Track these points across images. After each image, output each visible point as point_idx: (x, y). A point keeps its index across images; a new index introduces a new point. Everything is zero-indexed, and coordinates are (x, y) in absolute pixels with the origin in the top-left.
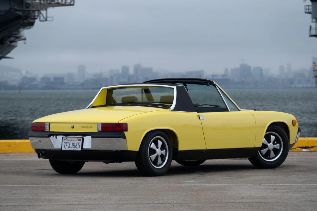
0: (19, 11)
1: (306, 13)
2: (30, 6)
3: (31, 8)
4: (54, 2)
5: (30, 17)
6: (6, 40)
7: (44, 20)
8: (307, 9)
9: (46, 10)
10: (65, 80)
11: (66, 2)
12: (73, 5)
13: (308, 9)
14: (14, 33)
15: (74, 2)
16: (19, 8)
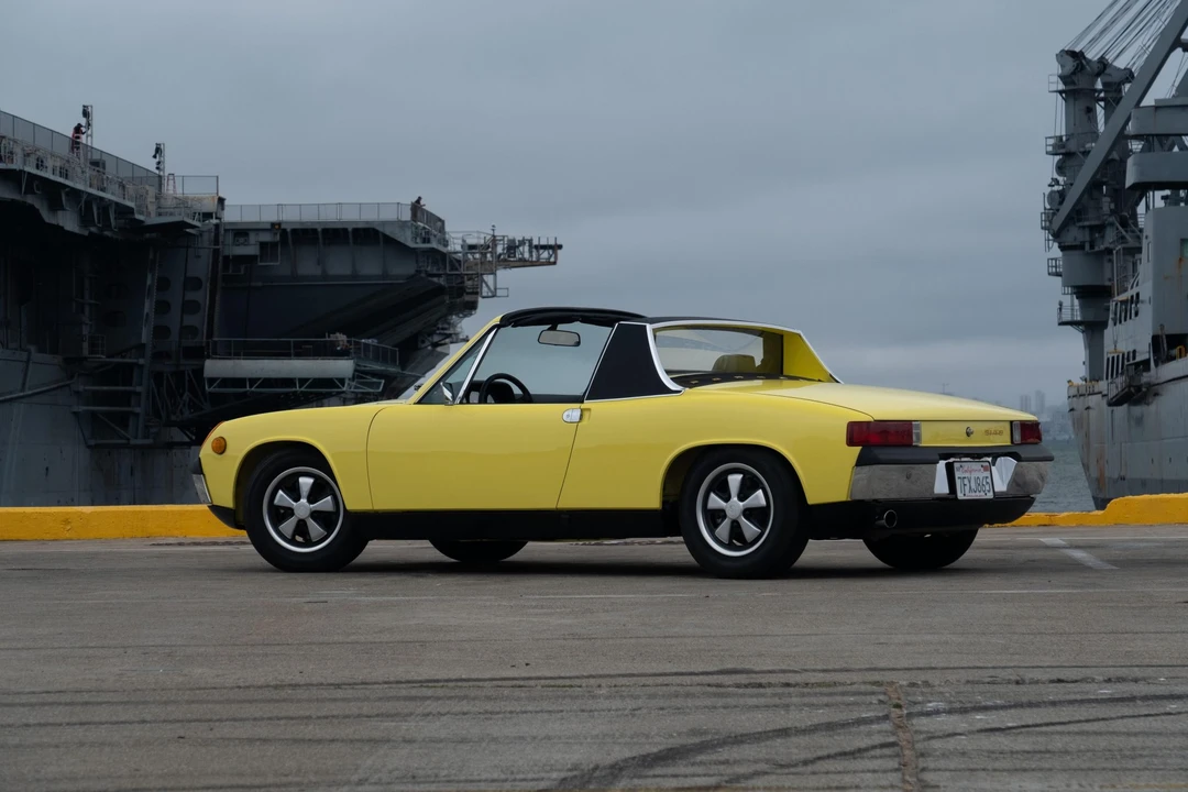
0: (439, 276)
1: (1049, 274)
2: (461, 265)
3: (462, 271)
4: (516, 257)
5: (465, 291)
6: (423, 342)
7: (490, 294)
8: (1052, 267)
9: (494, 273)
11: (539, 258)
12: (554, 263)
14: (438, 325)
15: (556, 258)
16: (438, 269)
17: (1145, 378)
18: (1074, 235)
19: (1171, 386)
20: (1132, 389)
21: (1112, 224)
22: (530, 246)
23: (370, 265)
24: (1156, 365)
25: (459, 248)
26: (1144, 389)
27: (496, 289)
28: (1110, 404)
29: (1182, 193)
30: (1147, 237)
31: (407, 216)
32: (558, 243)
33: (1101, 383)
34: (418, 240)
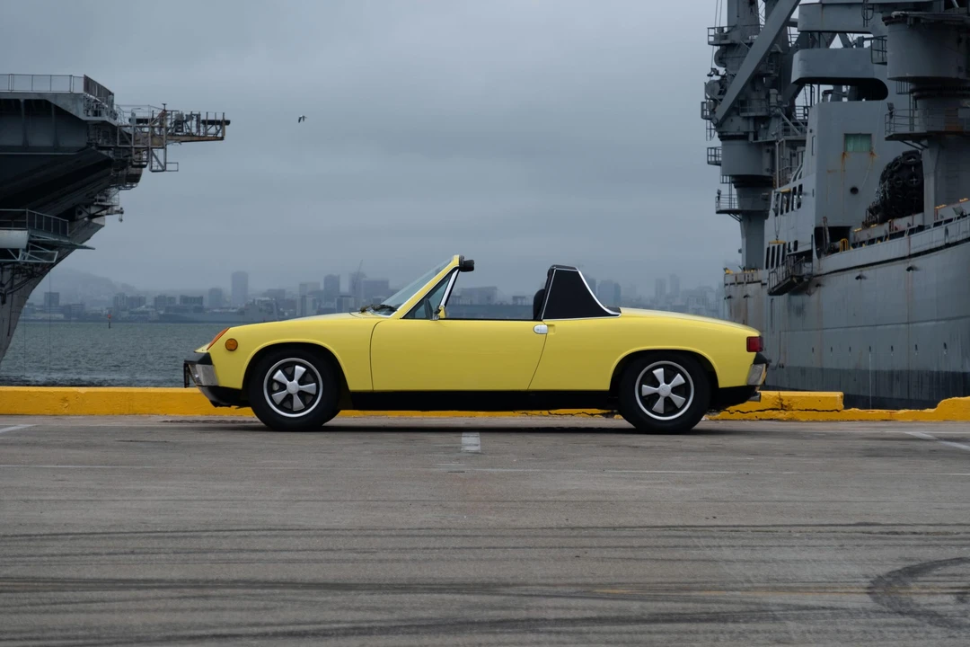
0: (109, 149)
1: (709, 163)
2: (131, 139)
3: (133, 145)
4: (182, 131)
5: (131, 163)
6: (80, 213)
7: (160, 168)
8: (711, 156)
9: (164, 148)
10: (206, 304)
11: (206, 133)
12: (222, 139)
13: (715, 156)
14: (98, 197)
15: (224, 133)
16: (108, 142)
17: (806, 269)
18: (737, 125)
19: (834, 278)
20: (795, 280)
21: (778, 116)
22: (198, 120)
23: (42, 138)
24: (819, 256)
25: (127, 122)
26: (805, 280)
27: (165, 163)
28: (771, 293)
29: (844, 89)
30: (811, 131)
31: (79, 88)
32: (226, 119)
33: (760, 272)
34: (90, 113)
